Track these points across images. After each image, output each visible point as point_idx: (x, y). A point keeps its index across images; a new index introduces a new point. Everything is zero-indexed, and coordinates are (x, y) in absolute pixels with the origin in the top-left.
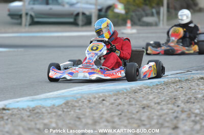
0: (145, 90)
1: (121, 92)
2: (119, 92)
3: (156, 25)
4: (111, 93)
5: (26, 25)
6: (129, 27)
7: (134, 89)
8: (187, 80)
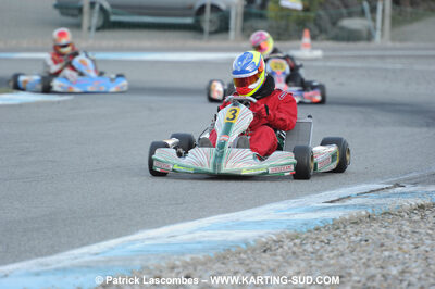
0: (287, 244)
1: (233, 250)
2: (229, 250)
3: (369, 37)
4: (212, 255)
5: (90, 29)
6: (306, 45)
7: (264, 240)
8: (385, 213)
